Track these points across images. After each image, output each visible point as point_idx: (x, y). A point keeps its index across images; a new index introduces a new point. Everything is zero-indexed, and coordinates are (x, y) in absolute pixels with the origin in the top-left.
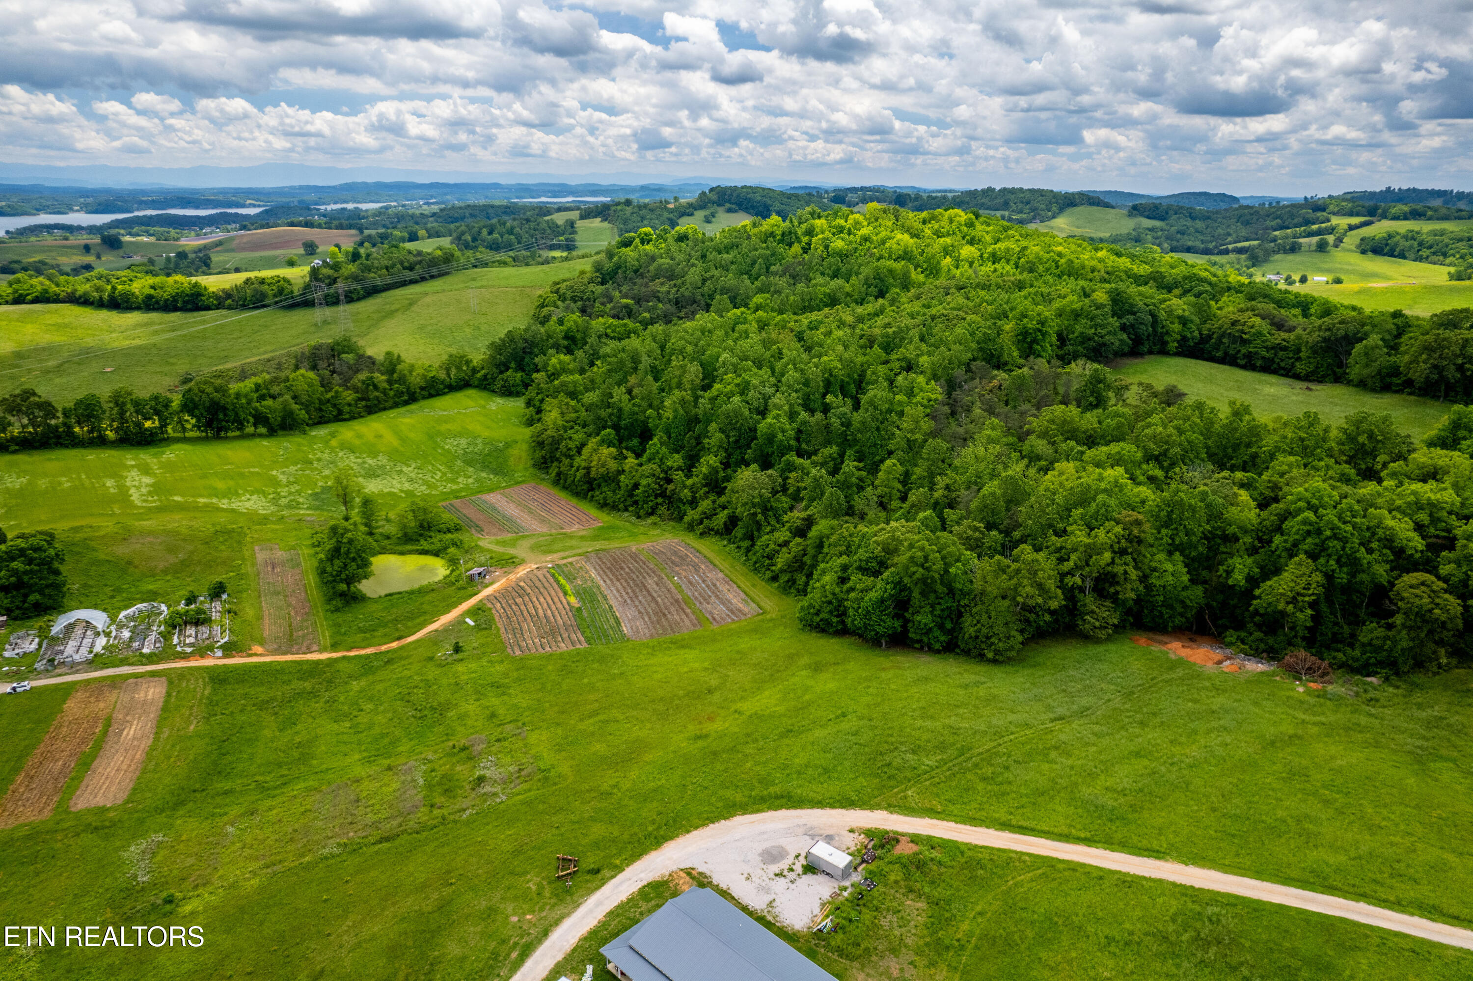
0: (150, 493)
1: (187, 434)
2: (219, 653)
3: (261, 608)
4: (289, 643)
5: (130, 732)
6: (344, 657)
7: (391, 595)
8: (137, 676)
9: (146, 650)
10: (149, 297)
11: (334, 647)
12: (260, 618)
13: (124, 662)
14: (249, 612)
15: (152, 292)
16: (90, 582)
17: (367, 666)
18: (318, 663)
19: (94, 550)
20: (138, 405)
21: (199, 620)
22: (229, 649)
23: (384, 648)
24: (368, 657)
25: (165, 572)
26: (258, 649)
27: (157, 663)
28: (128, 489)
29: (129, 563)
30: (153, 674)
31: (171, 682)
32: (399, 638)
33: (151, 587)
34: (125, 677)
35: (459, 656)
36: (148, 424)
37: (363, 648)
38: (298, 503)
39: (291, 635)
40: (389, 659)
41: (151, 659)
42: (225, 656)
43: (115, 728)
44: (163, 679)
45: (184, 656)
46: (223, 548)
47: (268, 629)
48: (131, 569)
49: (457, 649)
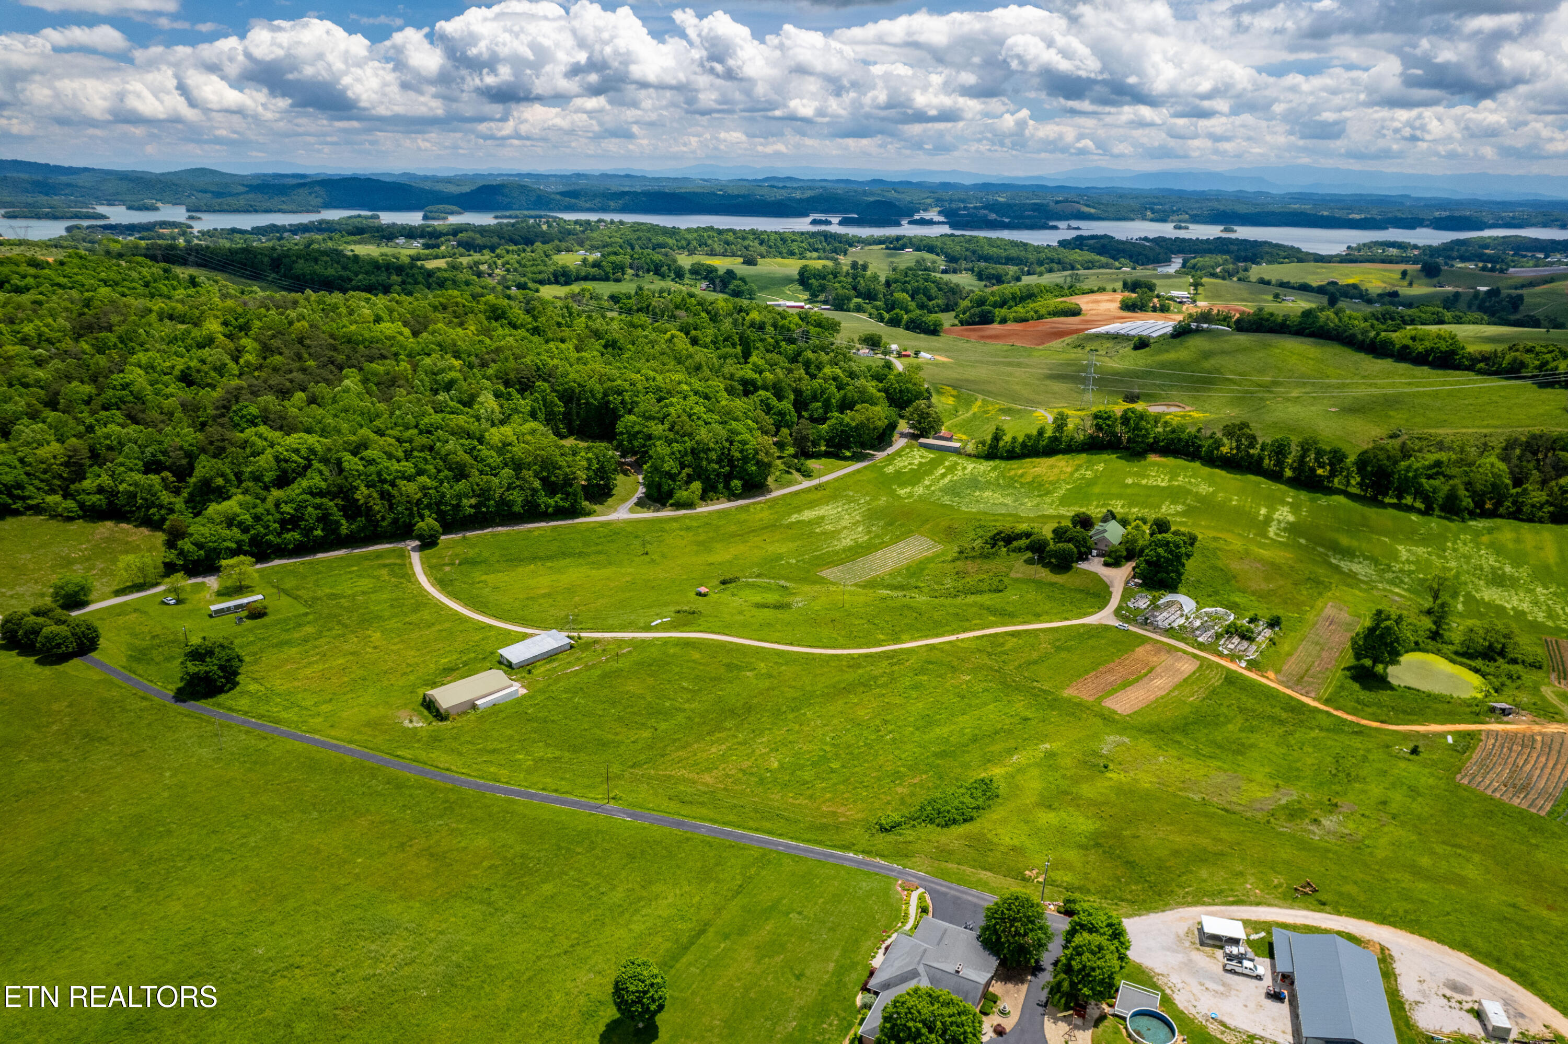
0: (1285, 530)
1: (1349, 489)
2: (1244, 664)
3: (1296, 649)
4: (1298, 681)
5: (1158, 682)
6: (1327, 712)
7: (1409, 688)
8: (1185, 652)
9: (1200, 639)
10: (1406, 347)
11: (1327, 702)
12: (1289, 654)
13: (1183, 640)
14: (1286, 647)
15: (1410, 343)
16: (1203, 580)
17: (1339, 727)
18: (1304, 705)
19: (1218, 558)
20: (1319, 453)
21: (1247, 636)
22: (1253, 665)
23: (1364, 722)
24: (1344, 721)
25: (1253, 594)
26: (1271, 675)
27: (1202, 650)
28: (1273, 520)
29: (1234, 577)
30: (1195, 656)
31: (1201, 666)
32: (1382, 722)
33: (1237, 600)
34: (1177, 649)
35: (1412, 757)
36: (1320, 472)
37: (1348, 713)
38: (1402, 582)
39: (1302, 678)
40: (1360, 732)
41: (1201, 646)
42: (1245, 668)
43: (1153, 674)
44: (1198, 663)
45: (1220, 655)
46: (1305, 593)
47: (1291, 666)
48: (1233, 582)
49: (1415, 751)
